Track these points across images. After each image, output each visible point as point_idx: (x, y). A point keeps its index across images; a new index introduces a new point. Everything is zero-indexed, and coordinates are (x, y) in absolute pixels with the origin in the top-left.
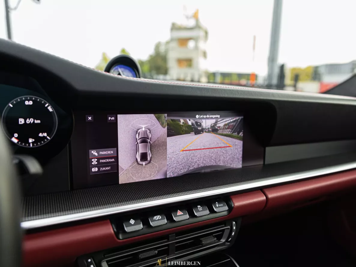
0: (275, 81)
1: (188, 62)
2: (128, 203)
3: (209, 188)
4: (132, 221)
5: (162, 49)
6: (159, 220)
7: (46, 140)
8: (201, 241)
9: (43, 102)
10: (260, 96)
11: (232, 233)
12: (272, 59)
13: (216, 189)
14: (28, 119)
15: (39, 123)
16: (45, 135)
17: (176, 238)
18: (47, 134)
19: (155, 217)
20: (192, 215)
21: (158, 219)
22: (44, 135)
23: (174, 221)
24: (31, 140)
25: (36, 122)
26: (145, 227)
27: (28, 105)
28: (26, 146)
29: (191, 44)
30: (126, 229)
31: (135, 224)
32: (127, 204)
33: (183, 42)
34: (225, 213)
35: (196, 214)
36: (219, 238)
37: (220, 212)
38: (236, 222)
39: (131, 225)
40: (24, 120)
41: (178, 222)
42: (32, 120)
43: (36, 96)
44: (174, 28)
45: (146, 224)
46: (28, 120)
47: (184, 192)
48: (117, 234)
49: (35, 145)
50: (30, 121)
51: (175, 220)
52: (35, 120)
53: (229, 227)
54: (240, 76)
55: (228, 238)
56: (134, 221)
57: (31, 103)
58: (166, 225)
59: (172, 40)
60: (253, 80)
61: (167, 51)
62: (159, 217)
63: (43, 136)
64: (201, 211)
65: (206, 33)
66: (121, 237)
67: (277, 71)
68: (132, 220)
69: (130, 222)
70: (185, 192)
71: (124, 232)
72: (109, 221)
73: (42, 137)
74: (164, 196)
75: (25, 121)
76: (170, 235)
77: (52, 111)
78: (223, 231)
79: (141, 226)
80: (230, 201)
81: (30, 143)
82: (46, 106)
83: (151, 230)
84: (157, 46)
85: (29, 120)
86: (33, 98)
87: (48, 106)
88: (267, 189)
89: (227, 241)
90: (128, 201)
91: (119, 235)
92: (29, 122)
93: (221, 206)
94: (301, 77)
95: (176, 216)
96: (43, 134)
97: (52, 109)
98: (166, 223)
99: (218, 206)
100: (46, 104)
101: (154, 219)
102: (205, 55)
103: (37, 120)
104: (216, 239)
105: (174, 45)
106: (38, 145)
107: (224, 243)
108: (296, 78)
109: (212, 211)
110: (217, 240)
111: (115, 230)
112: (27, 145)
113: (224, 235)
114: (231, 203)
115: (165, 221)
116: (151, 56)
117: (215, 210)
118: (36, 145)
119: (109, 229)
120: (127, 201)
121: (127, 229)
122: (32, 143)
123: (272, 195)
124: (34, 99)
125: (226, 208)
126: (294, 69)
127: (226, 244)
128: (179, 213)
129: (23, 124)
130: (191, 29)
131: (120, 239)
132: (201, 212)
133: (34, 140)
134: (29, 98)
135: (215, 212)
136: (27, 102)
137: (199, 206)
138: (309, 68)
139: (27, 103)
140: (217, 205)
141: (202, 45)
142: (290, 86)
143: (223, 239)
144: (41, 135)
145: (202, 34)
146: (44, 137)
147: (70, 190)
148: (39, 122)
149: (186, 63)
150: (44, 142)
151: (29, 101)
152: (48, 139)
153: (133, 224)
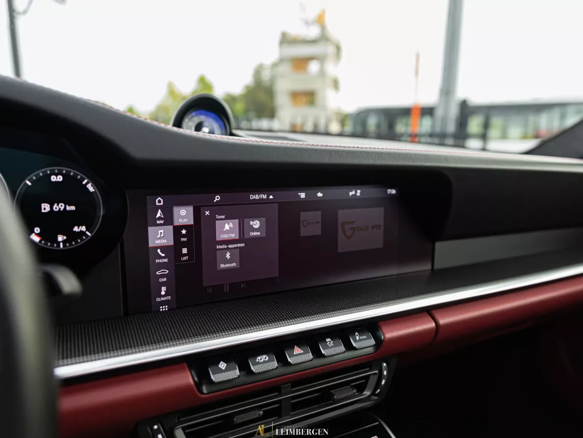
0: (451, 128)
1: (308, 97)
3: (345, 309)
4: (223, 365)
5: (266, 76)
6: (264, 362)
7: (84, 237)
8: (333, 395)
9: (79, 177)
11: (382, 382)
12: (447, 91)
13: (356, 312)
14: (56, 204)
15: (73, 211)
16: (83, 228)
17: (293, 389)
18: (86, 228)
19: (259, 358)
20: (317, 354)
22: (82, 230)
23: (289, 364)
24: (60, 238)
25: (69, 208)
26: (242, 373)
27: (55, 182)
28: (53, 246)
29: (314, 67)
30: (212, 377)
31: (227, 370)
32: (214, 337)
33: (300, 63)
34: (370, 350)
35: (323, 352)
36: (361, 389)
37: (361, 349)
38: (387, 364)
39: (221, 371)
40: (49, 206)
41: (294, 364)
42: (61, 206)
43: (67, 168)
44: (286, 40)
45: (245, 368)
46: (55, 206)
47: (303, 317)
48: (198, 385)
49: (68, 245)
50: (59, 207)
51: (290, 362)
52: (67, 206)
53: (377, 372)
55: (376, 389)
56: (225, 365)
57: (60, 178)
58: (276, 370)
59: (282, 60)
61: (273, 79)
62: (266, 358)
63: (79, 230)
64: (332, 347)
65: (338, 48)
66: (205, 390)
68: (222, 362)
69: (220, 366)
71: (211, 382)
72: (185, 365)
73: (78, 232)
74: (273, 324)
75: (51, 207)
76: (282, 386)
77: (94, 190)
78: (368, 377)
79: (236, 373)
80: (378, 331)
81: (60, 242)
82: (84, 183)
83: (252, 378)
84: (258, 72)
85: (58, 205)
86: (63, 170)
87: (87, 183)
88: (438, 310)
89: (373, 394)
91: (202, 386)
92: (58, 209)
93: (364, 339)
95: (292, 356)
96: (80, 227)
97: (94, 189)
98: (277, 367)
99: (359, 338)
100: (84, 179)
101: (257, 361)
102: (336, 84)
103: (69, 205)
104: (355, 391)
105: (285, 68)
106: (72, 245)
107: (370, 396)
109: (349, 347)
110: (357, 392)
111: (196, 379)
112: (55, 245)
113: (369, 384)
114: (379, 334)
115: (274, 364)
116: (247, 87)
117: (354, 345)
119: (186, 378)
121: (215, 378)
122: (62, 242)
123: (445, 320)
124: (64, 172)
125: (372, 342)
127: (371, 399)
128: (297, 350)
129: (48, 212)
130: (313, 42)
131: (203, 394)
132: (332, 349)
133: (65, 238)
134: (56, 171)
135: (355, 349)
136: (54, 177)
137: (328, 340)
140: (357, 338)
141: (331, 69)
143: (367, 391)
144: (76, 229)
145: (331, 50)
146: (81, 232)
147: (122, 315)
148: (73, 208)
149: (304, 99)
150: (82, 240)
151: (57, 176)
152: (87, 236)
153: (224, 368)
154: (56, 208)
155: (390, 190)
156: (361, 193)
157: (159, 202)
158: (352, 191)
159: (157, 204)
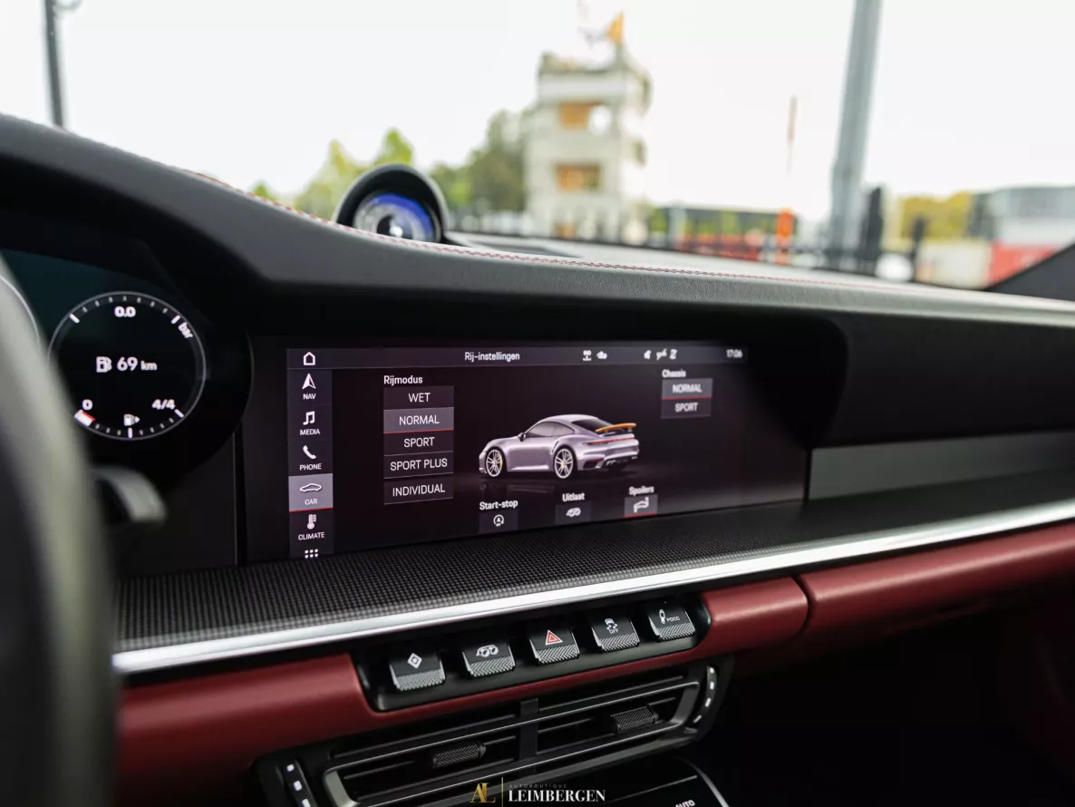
0: (852, 239)
1: (588, 175)
2: (403, 606)
3: (641, 567)
4: (415, 660)
5: (511, 133)
6: (491, 657)
7: (171, 420)
8: (614, 722)
9: (165, 311)
10: (797, 301)
11: (706, 701)
12: (846, 170)
13: (662, 573)
14: (122, 359)
15: (153, 371)
16: (171, 404)
17: (541, 710)
18: (175, 403)
19: (482, 649)
20: (588, 646)
21: (490, 655)
22: (168, 406)
23: (536, 663)
24: (129, 420)
25: (145, 366)
26: (451, 676)
27: (123, 317)
28: (116, 435)
29: (600, 119)
30: (396, 681)
31: (422, 669)
32: (400, 609)
33: (576, 111)
34: (686, 643)
35: (599, 643)
36: (666, 713)
37: (669, 640)
38: (716, 669)
39: (412, 671)
40: (110, 361)
41: (545, 664)
42: (132, 363)
43: (144, 293)
44: (550, 68)
45: (455, 667)
46: (121, 361)
47: (565, 578)
48: (370, 695)
49: (141, 432)
50: (128, 364)
51: (537, 660)
52: (143, 362)
53: (696, 683)
54: (747, 219)
55: (693, 715)
56: (420, 660)
57: (131, 312)
58: (512, 673)
59: (541, 106)
60: (785, 234)
61: (523, 142)
62: (493, 650)
63: (163, 407)
64: (615, 635)
65: (646, 86)
66: (381, 704)
67: (858, 208)
68: (413, 655)
69: (409, 661)
70: (569, 577)
71: (392, 690)
72: (347, 657)
73: (160, 410)
74: (509, 589)
75: (114, 364)
76: (522, 703)
77: (191, 335)
78: (679, 693)
79: (438, 675)
80: (702, 609)
81: (128, 427)
82: (174, 321)
83: (468, 687)
84: (497, 125)
85: (126, 360)
86: (136, 297)
87: (180, 322)
88: (812, 575)
89: (689, 723)
90: (402, 600)
91: (376, 697)
92: (125, 368)
93: (675, 623)
94: (934, 226)
95: (541, 648)
96: (165, 401)
97: (191, 332)
98: (514, 668)
99: (666, 620)
100: (175, 315)
101: (478, 654)
102: (640, 152)
103: (147, 361)
104: (656, 716)
105: (547, 120)
106: (150, 433)
107: (682, 727)
108: (918, 230)
109: (647, 636)
110: (659, 719)
111: (366, 683)
112: (119, 433)
113: (681, 705)
114: (702, 614)
115: (510, 662)
116: (476, 153)
117: (657, 632)
118: (145, 435)
119: (348, 682)
120: (401, 602)
121: (400, 682)
122: (131, 426)
123: (825, 592)
124: (139, 300)
125: (690, 628)
126: (911, 202)
127: (685, 732)
128: (552, 638)
129: (109, 372)
130: (600, 72)
131: (378, 710)
132: (616, 639)
133: (137, 420)
134: (125, 299)
135: (657, 639)
136: (122, 309)
137: (609, 621)
138: (957, 197)
139: (119, 312)
140: (663, 619)
141: (632, 124)
142: (897, 253)
143: (679, 718)
144: (157, 404)
145: (633, 88)
146: (167, 409)
147: (236, 563)
148: (153, 366)
149: (580, 178)
150: (169, 424)
151: (125, 308)
152: (177, 418)
153: (416, 666)
154: (122, 365)
155: (732, 351)
156: (677, 354)
157: (309, 359)
158: (661, 351)
159: (305, 363)
